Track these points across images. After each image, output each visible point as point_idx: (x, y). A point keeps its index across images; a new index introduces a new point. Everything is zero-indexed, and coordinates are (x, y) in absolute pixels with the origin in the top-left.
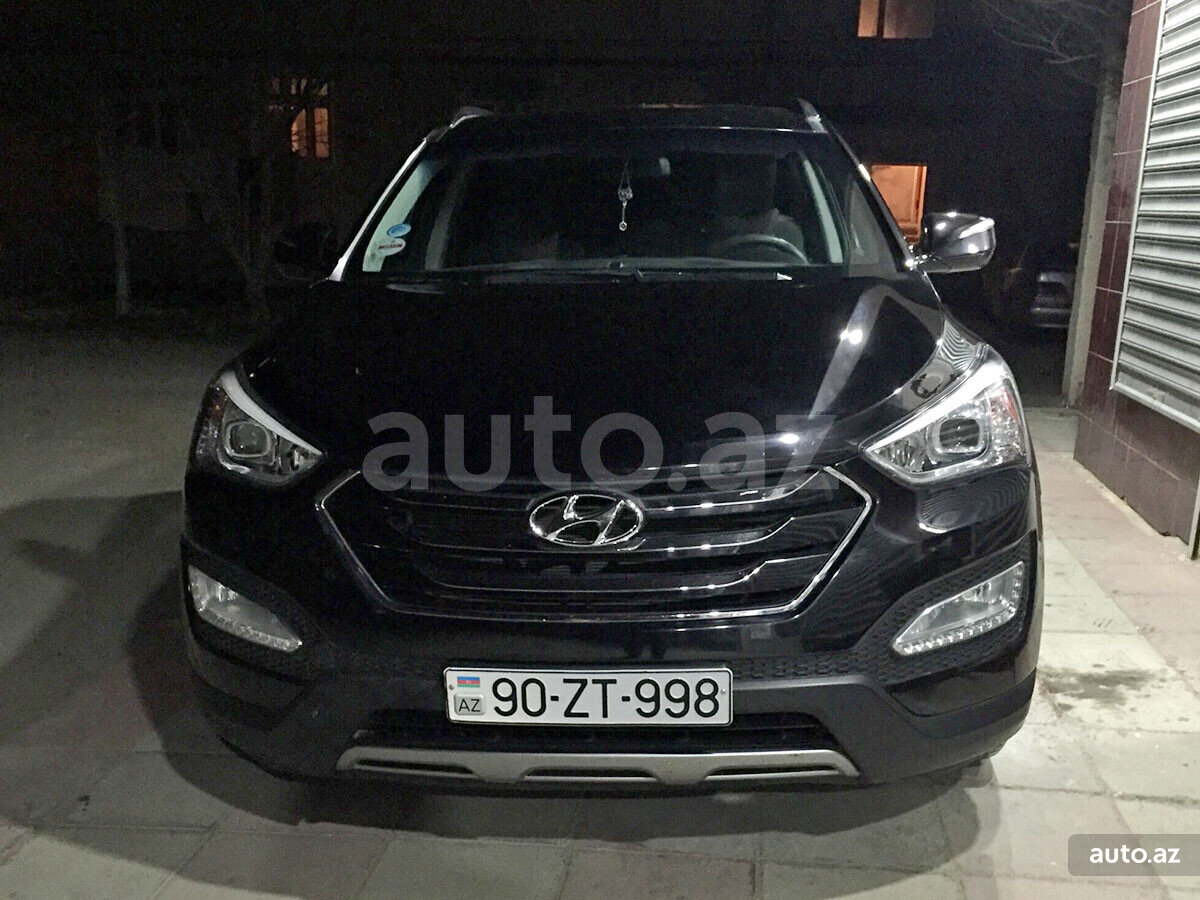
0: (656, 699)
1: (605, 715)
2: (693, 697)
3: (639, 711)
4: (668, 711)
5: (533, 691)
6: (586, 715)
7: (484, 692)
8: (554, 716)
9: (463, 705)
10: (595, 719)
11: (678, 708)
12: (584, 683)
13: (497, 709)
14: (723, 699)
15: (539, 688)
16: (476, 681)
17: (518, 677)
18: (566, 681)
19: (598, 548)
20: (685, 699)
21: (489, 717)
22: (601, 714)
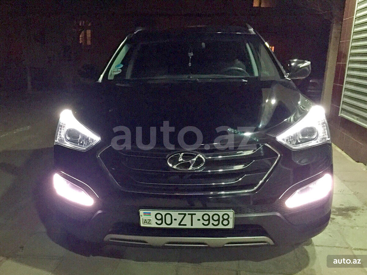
0: (209, 220)
1: (192, 225)
2: (221, 219)
3: (203, 224)
4: (213, 224)
5: (168, 217)
6: (186, 225)
7: (152, 217)
8: (175, 225)
9: (145, 221)
10: (189, 226)
11: (216, 223)
12: (185, 215)
13: (156, 223)
14: (231, 220)
15: (170, 216)
16: (149, 214)
17: (163, 213)
18: (179, 214)
19: (189, 170)
20: (218, 220)
21: (154, 225)
22: (191, 225)
